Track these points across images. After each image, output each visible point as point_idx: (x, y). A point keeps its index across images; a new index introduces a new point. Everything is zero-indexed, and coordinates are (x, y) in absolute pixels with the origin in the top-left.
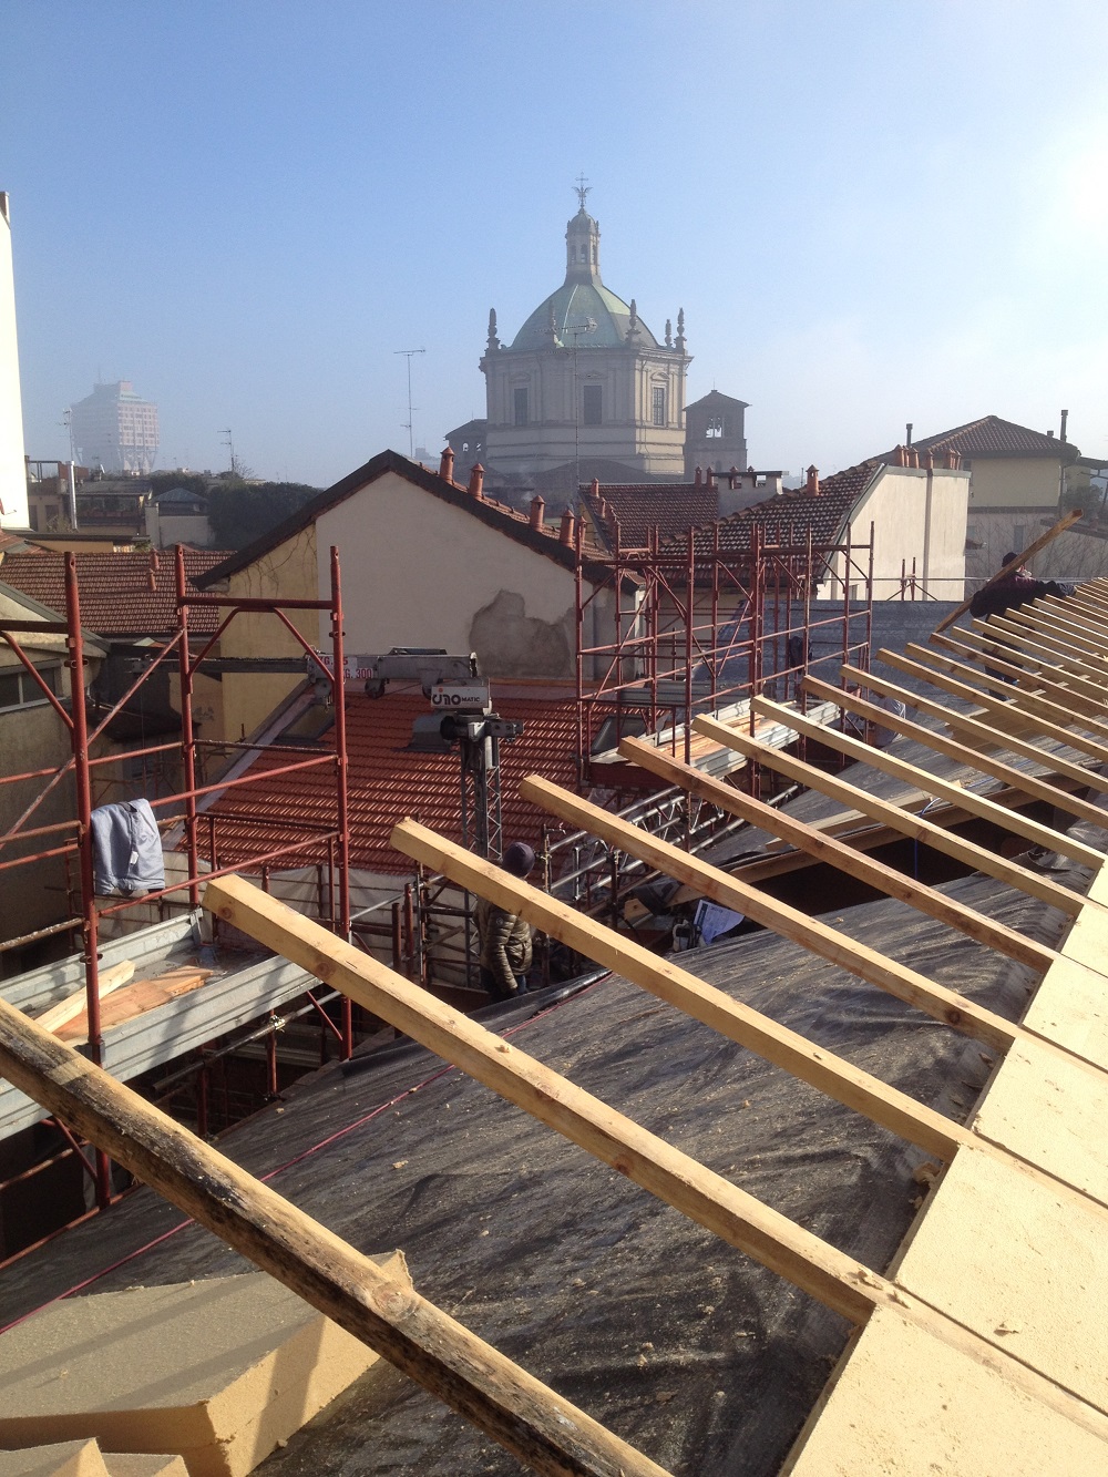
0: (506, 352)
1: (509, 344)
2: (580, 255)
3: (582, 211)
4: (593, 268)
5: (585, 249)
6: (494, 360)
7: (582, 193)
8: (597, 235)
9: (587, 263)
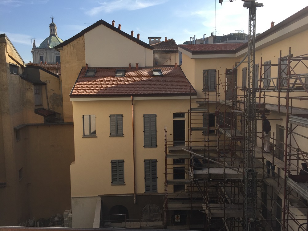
0: (37, 48)
1: (38, 47)
2: (53, 31)
3: (53, 22)
4: (56, 33)
5: (54, 30)
6: (35, 50)
7: (52, 19)
8: (56, 27)
9: (54, 32)
